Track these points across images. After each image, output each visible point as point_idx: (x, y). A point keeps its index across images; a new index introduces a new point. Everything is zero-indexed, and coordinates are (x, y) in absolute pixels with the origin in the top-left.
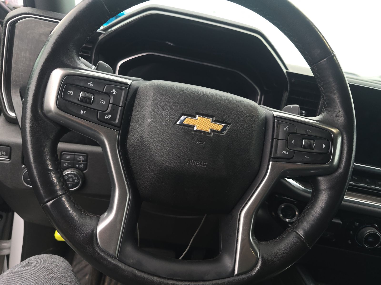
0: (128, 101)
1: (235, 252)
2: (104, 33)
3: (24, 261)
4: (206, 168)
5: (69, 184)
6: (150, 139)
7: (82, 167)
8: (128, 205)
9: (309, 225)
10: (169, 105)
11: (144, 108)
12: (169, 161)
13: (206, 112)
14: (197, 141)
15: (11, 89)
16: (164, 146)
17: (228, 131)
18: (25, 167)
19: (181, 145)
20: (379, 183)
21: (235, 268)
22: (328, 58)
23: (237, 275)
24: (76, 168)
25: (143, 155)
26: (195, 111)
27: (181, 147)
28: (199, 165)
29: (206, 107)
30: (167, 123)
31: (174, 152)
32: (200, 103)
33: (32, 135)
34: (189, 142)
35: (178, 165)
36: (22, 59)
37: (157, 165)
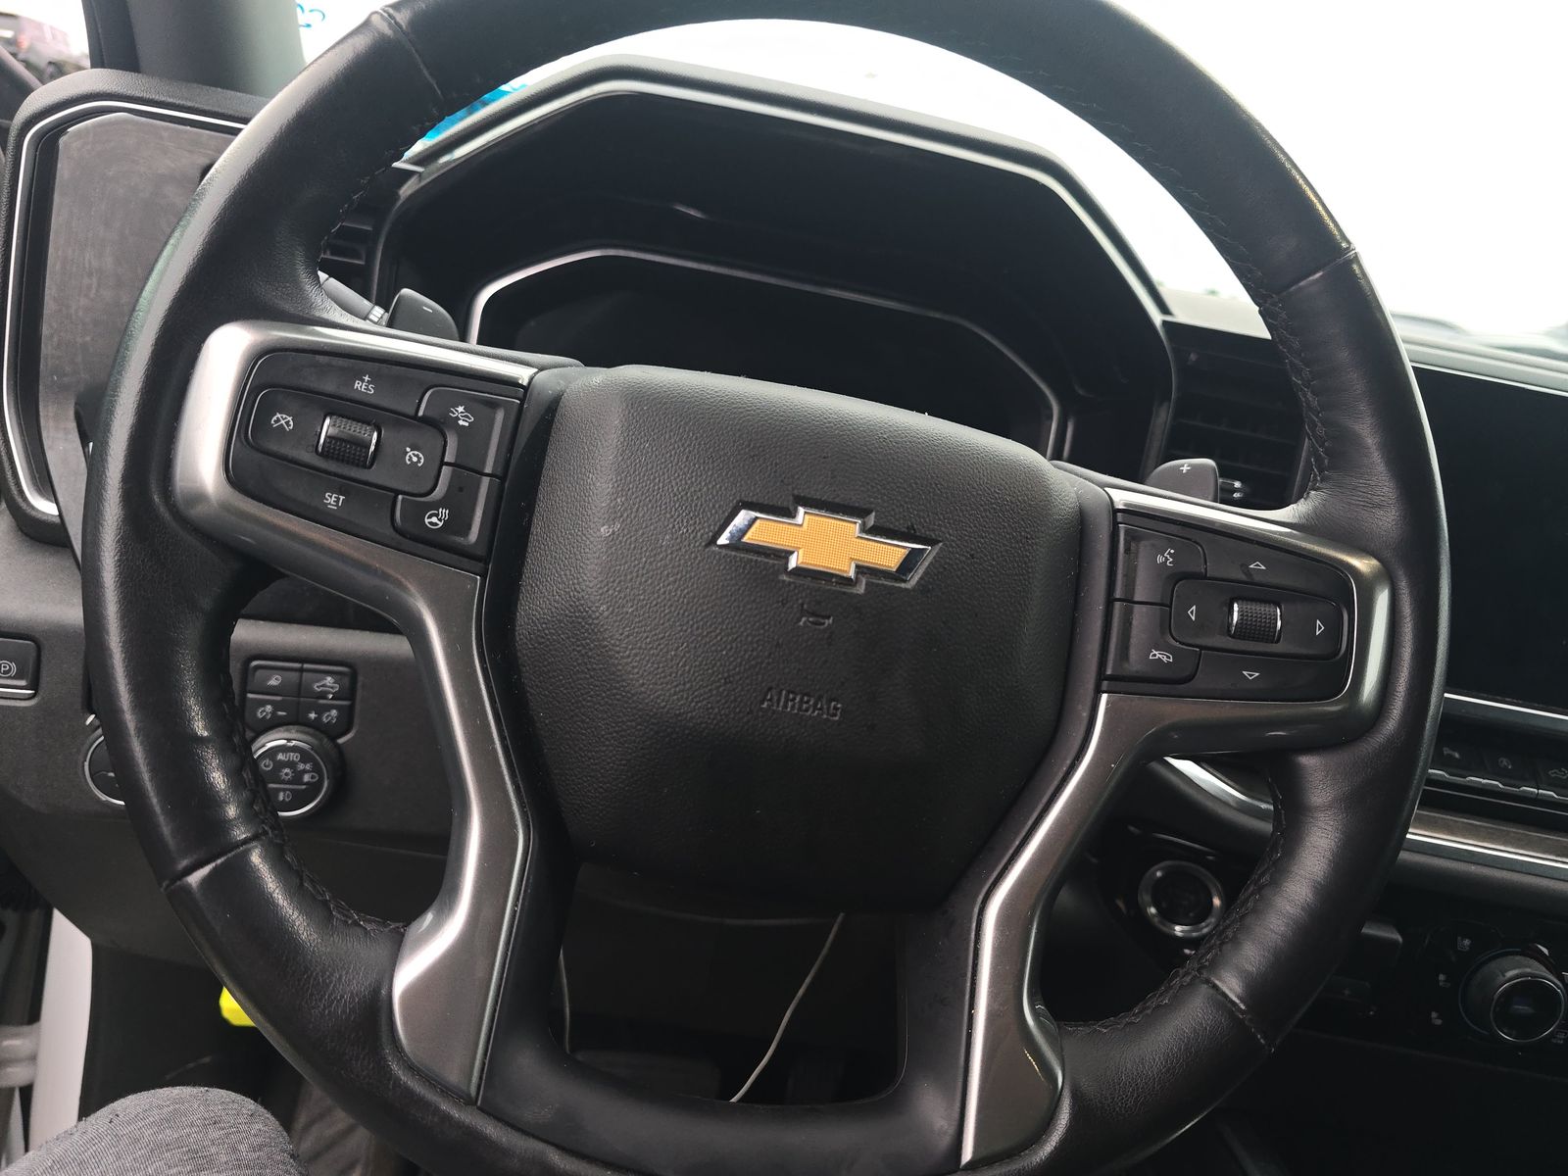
0: (517, 452)
1: (961, 1071)
2: (420, 174)
3: (92, 1116)
4: (838, 725)
5: (279, 790)
6: (611, 609)
7: (334, 722)
8: (522, 882)
9: (1264, 955)
10: (686, 469)
11: (582, 479)
12: (687, 698)
13: (838, 496)
14: (803, 612)
15: (41, 399)
16: (667, 634)
17: (926, 573)
18: (97, 723)
19: (737, 632)
20: (1550, 773)
21: (965, 1136)
22: (1328, 268)
23: (973, 1165)
24: (308, 724)
25: (583, 672)
26: (793, 489)
27: (735, 636)
28: (809, 713)
29: (836, 473)
30: (678, 540)
31: (709, 662)
32: (813, 456)
33: (124, 598)
34: (768, 619)
35: (723, 712)
36: (86, 281)
37: (640, 713)
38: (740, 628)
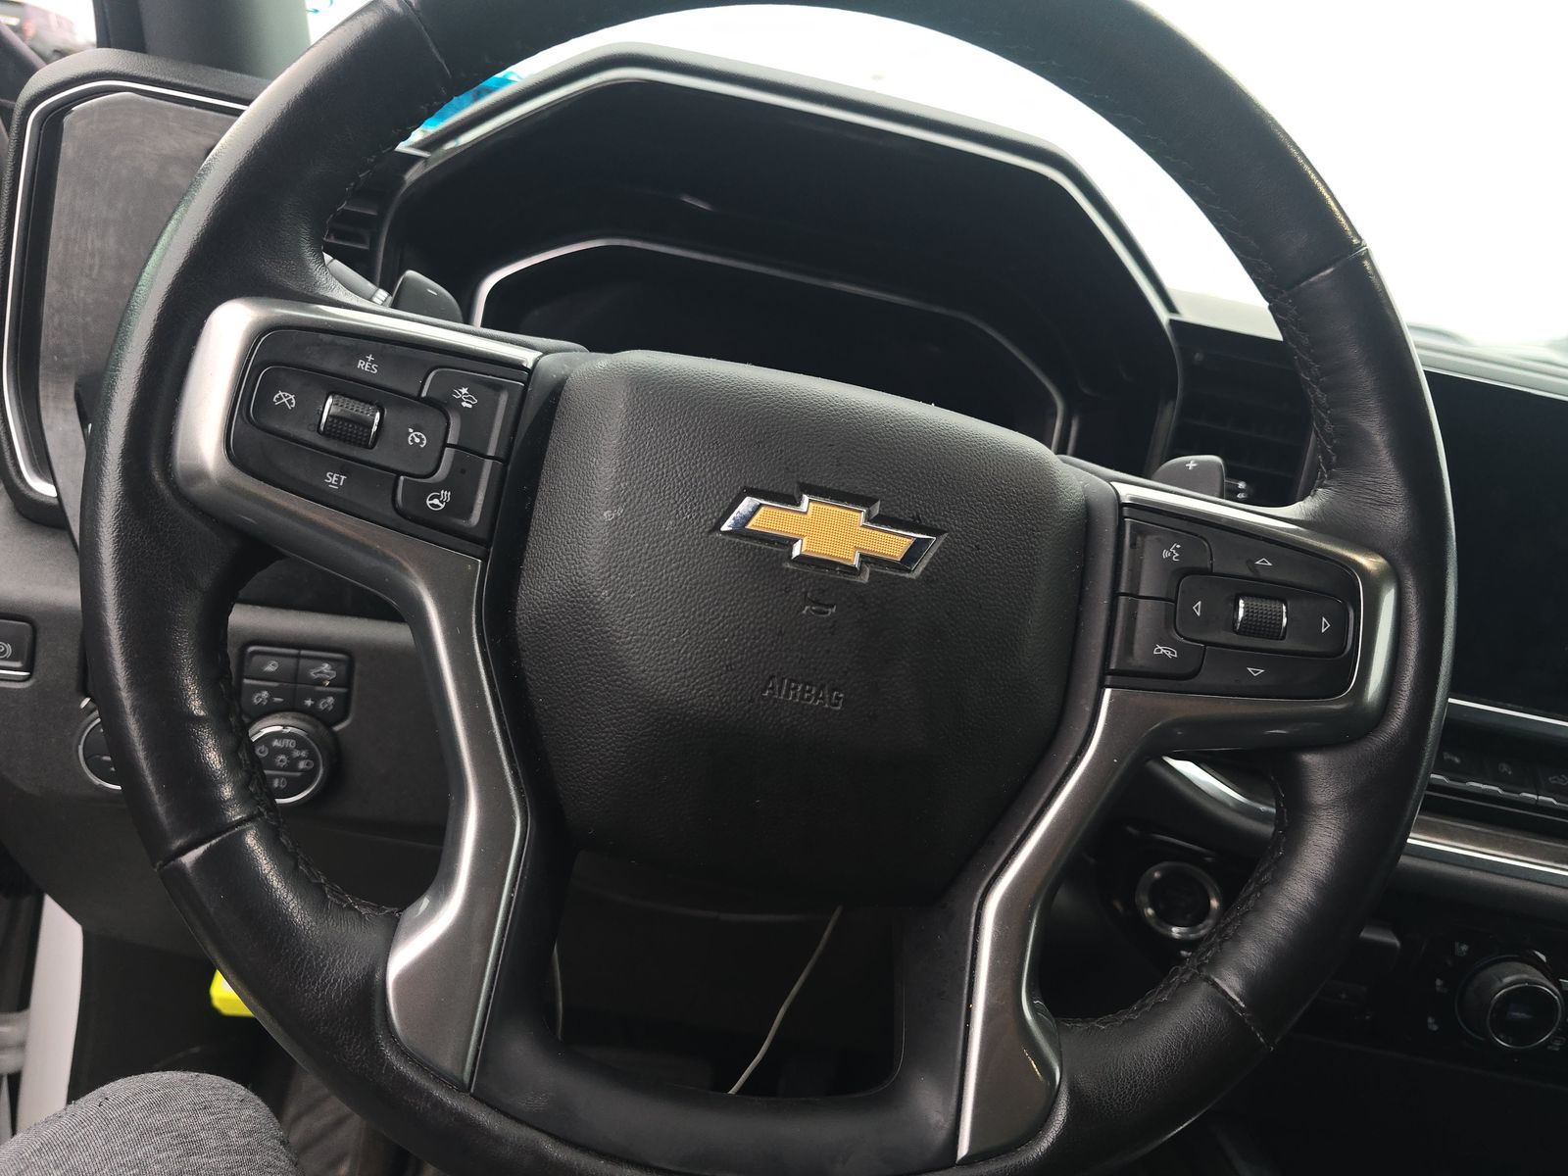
0: (521, 434)
1: (959, 1065)
2: (426, 159)
3: (82, 1099)
4: (840, 715)
5: (275, 777)
6: (613, 594)
7: (330, 709)
8: (519, 867)
9: (1265, 953)
10: (690, 455)
11: (586, 464)
12: (688, 685)
13: (843, 484)
14: (806, 601)
15: (41, 382)
16: (669, 620)
17: (931, 563)
18: (92, 706)
19: (739, 619)
20: (1550, 779)
21: (961, 1130)
22: (1339, 264)
23: (969, 1160)
24: (304, 710)
25: (584, 657)
26: (798, 477)
27: (738, 623)
28: (811, 702)
29: (841, 462)
30: (682, 526)
31: (711, 648)
32: (819, 444)
33: (122, 574)
34: (771, 607)
35: (724, 700)
36: (88, 261)
37: (641, 700)
38: (742, 615)
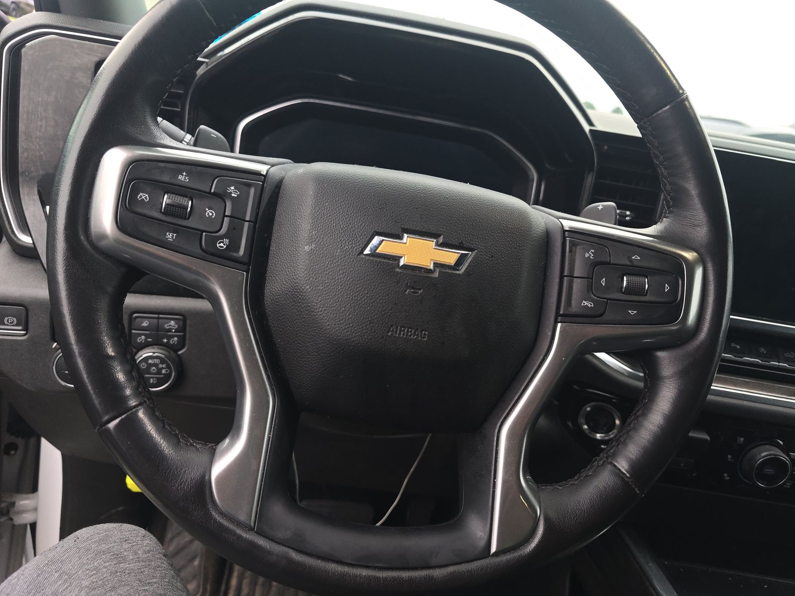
0: (262, 209)
1: (490, 509)
2: (207, 63)
3: (66, 538)
4: (426, 343)
5: (150, 378)
6: (312, 288)
7: (176, 343)
8: (272, 423)
9: (640, 450)
10: (347, 216)
11: (295, 222)
12: (351, 331)
13: (424, 228)
14: (407, 287)
15: (20, 185)
16: (340, 299)
17: (469, 266)
18: (58, 346)
19: (375, 298)
20: (785, 354)
21: (492, 540)
22: (672, 104)
23: (496, 554)
24: (163, 344)
25: (299, 319)
26: (401, 225)
27: (374, 300)
28: (412, 336)
29: (422, 216)
30: (344, 252)
31: (361, 313)
32: (411, 208)
33: (69, 288)
34: (390, 291)
35: (369, 338)
36: (39, 123)
37: (328, 339)
38: (376, 295)
